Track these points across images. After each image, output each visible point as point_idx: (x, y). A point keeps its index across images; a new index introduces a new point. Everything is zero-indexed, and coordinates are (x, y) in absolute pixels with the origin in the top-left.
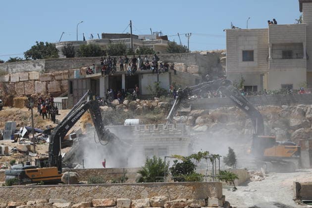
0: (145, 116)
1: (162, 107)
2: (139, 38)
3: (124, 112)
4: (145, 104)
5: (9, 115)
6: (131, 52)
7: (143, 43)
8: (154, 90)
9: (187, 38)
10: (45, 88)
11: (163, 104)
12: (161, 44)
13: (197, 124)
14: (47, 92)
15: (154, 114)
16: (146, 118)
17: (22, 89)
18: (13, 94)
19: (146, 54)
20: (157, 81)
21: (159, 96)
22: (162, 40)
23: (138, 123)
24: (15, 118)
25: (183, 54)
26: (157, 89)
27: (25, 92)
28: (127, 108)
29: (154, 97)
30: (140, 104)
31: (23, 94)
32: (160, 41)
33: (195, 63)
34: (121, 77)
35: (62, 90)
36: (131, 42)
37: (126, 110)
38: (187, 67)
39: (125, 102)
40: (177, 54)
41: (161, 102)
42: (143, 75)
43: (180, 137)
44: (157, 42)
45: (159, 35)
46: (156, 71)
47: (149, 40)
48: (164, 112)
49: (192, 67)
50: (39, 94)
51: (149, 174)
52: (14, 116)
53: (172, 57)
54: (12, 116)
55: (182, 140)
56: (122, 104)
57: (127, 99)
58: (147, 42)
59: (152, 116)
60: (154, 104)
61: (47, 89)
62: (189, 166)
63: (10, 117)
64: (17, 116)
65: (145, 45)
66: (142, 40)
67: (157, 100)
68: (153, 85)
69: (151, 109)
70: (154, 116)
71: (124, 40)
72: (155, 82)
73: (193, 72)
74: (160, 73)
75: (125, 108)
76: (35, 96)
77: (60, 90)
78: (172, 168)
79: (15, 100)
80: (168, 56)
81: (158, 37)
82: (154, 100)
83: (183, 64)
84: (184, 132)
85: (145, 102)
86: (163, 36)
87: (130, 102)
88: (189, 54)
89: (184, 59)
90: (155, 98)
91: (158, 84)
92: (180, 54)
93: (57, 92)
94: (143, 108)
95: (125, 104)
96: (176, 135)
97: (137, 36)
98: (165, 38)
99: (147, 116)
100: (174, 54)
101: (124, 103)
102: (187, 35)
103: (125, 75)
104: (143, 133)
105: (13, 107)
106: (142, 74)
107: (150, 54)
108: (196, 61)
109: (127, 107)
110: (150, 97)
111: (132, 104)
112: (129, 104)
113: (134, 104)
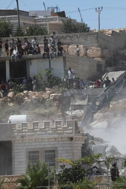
0: (34, 111)
1: (55, 99)
2: (30, 15)
3: (9, 106)
4: (34, 97)
6: (20, 33)
7: (35, 21)
8: (45, 79)
9: (98, 13)
11: (56, 96)
12: (57, 22)
13: (96, 120)
15: (46, 108)
16: (35, 113)
19: (37, 34)
20: (48, 68)
21: (51, 87)
22: (57, 17)
23: (25, 119)
25: (82, 33)
26: (49, 78)
28: (13, 102)
29: (45, 88)
30: (28, 96)
32: (56, 18)
33: (97, 45)
34: (4, 63)
36: (17, 21)
37: (11, 105)
38: (87, 50)
39: (10, 94)
40: (74, 34)
41: (53, 93)
42: (31, 61)
43: (71, 135)
44: (51, 19)
45: (55, 11)
46: (47, 56)
47: (42, 17)
48: (57, 106)
49: (93, 50)
51: (31, 183)
53: (68, 38)
55: (74, 139)
56: (6, 97)
57: (12, 91)
58: (40, 19)
59: (43, 111)
60: (45, 96)
62: (80, 172)
65: (38, 23)
66: (33, 17)
67: (48, 92)
68: (44, 73)
69: (41, 102)
70: (45, 111)
71: (11, 17)
72: (46, 69)
73: (94, 56)
74: (52, 58)
75: (10, 102)
78: (59, 175)
80: (63, 37)
81: (53, 13)
82: (45, 90)
83: (82, 46)
84: (76, 130)
85: (35, 94)
86: (60, 12)
87: (15, 94)
88: (89, 34)
89: (83, 41)
90: (47, 89)
91: (50, 72)
92: (78, 34)
94: (32, 101)
95: (9, 97)
96: (66, 133)
97: (28, 13)
98: (62, 14)
99: (37, 111)
100: (71, 35)
101: (8, 95)
102: (98, 9)
103: (10, 60)
104: (26, 133)
106: (31, 59)
107: (42, 35)
108: (98, 42)
109: (12, 100)
110: (40, 88)
111: (18, 97)
112: (15, 96)
113: (21, 97)
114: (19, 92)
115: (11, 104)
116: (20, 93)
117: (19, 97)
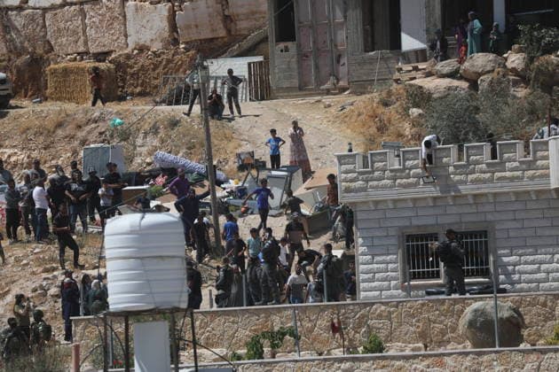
3: (515, 97)
5: (60, 125)
10: (165, 25)
14: (176, 42)
17: (75, 32)
18: (40, 51)
24: (81, 134)
27: (86, 43)
28: (526, 84)
31: (82, 49)
35: (229, 31)
37: (521, 92)
39: (516, 61)
50: (142, 49)
52: (79, 127)
54: (69, 130)
56: (501, 70)
61: (173, 26)
63: (60, 132)
64: (88, 128)
75: (515, 84)
76: (128, 57)
77: (222, 33)
79: (54, 72)
93: (212, 40)
95: (513, 70)
101: (507, 64)
105: (46, 99)
109: (523, 78)
111: (543, 68)
112: (532, 67)
113: (550, 68)
114: (542, 55)
115: (519, 89)
116: (546, 57)
117: (547, 68)
